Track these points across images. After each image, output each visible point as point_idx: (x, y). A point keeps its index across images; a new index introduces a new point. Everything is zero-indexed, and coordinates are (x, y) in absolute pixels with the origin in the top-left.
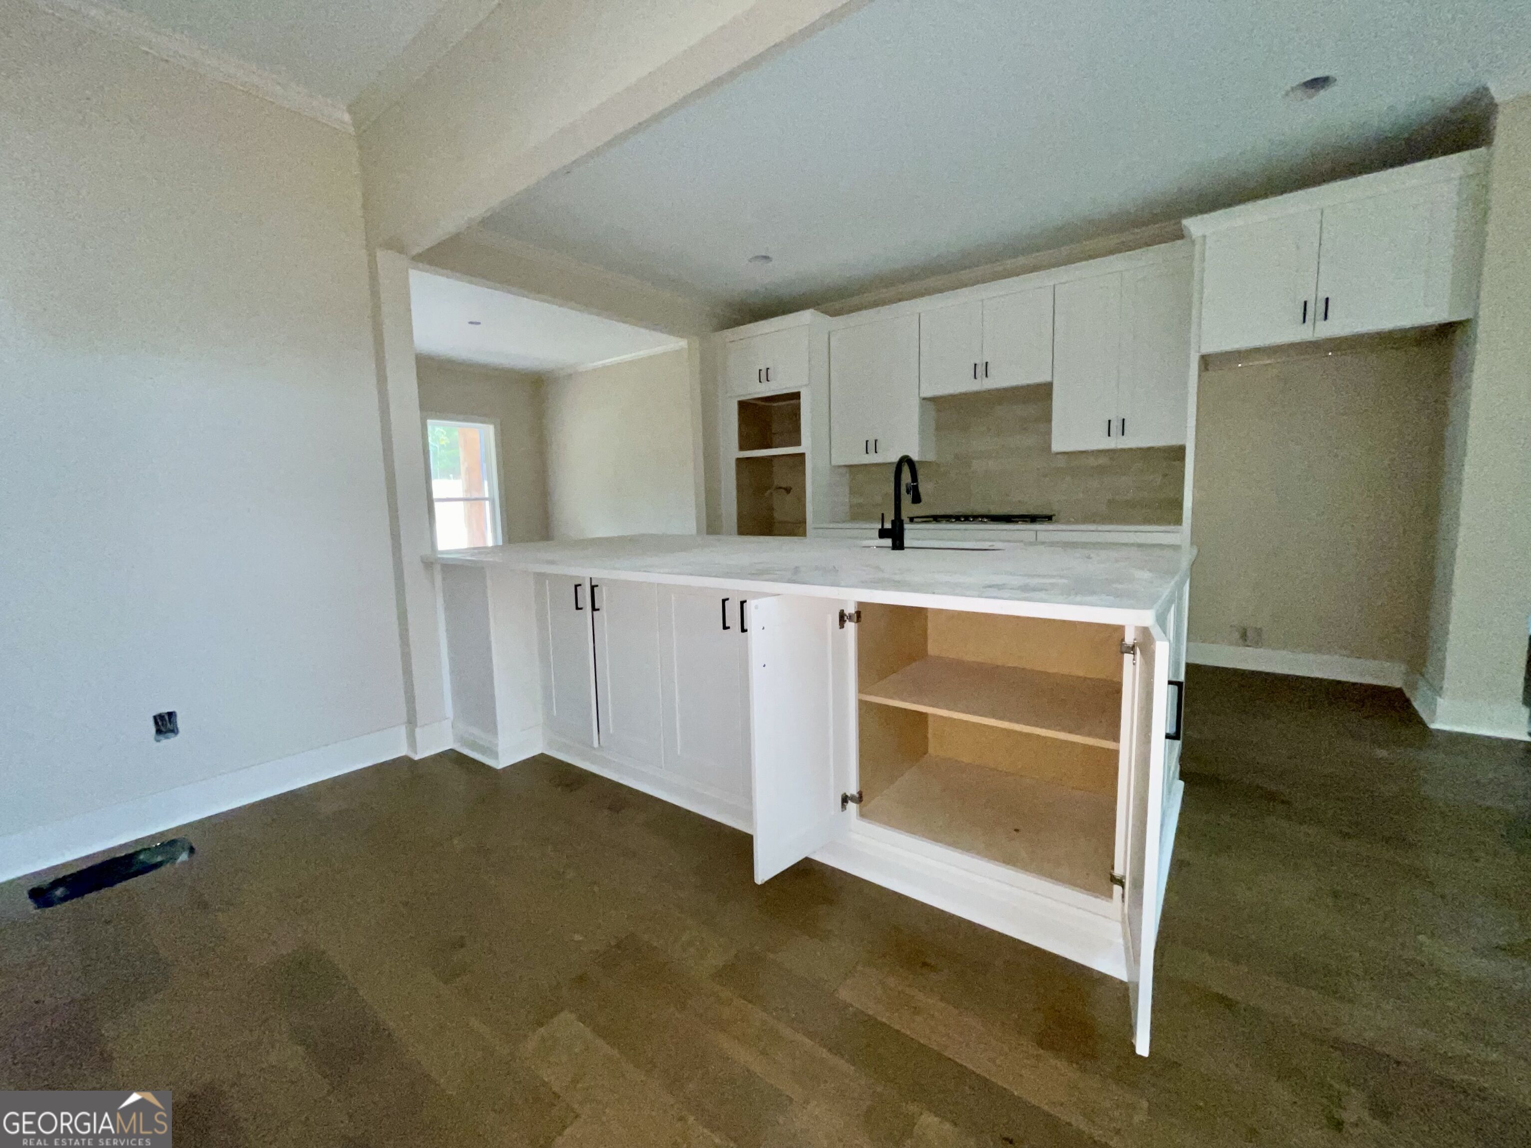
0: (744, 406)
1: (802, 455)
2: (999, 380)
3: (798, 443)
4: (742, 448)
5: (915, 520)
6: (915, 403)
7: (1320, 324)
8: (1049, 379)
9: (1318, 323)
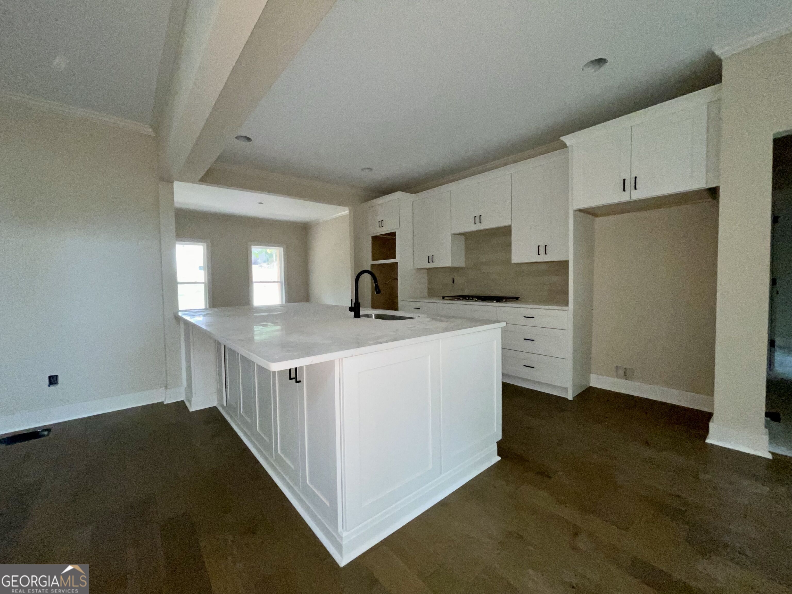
0: (375, 238)
1: (397, 263)
2: (487, 225)
3: (395, 257)
4: (373, 259)
5: (445, 298)
6: (449, 236)
7: (633, 191)
8: (510, 224)
9: (632, 191)
